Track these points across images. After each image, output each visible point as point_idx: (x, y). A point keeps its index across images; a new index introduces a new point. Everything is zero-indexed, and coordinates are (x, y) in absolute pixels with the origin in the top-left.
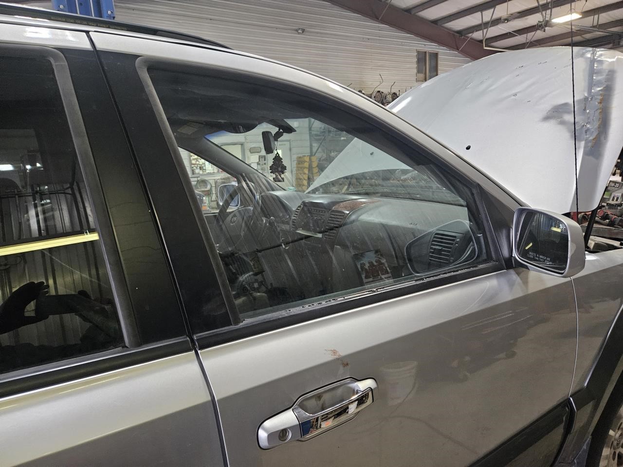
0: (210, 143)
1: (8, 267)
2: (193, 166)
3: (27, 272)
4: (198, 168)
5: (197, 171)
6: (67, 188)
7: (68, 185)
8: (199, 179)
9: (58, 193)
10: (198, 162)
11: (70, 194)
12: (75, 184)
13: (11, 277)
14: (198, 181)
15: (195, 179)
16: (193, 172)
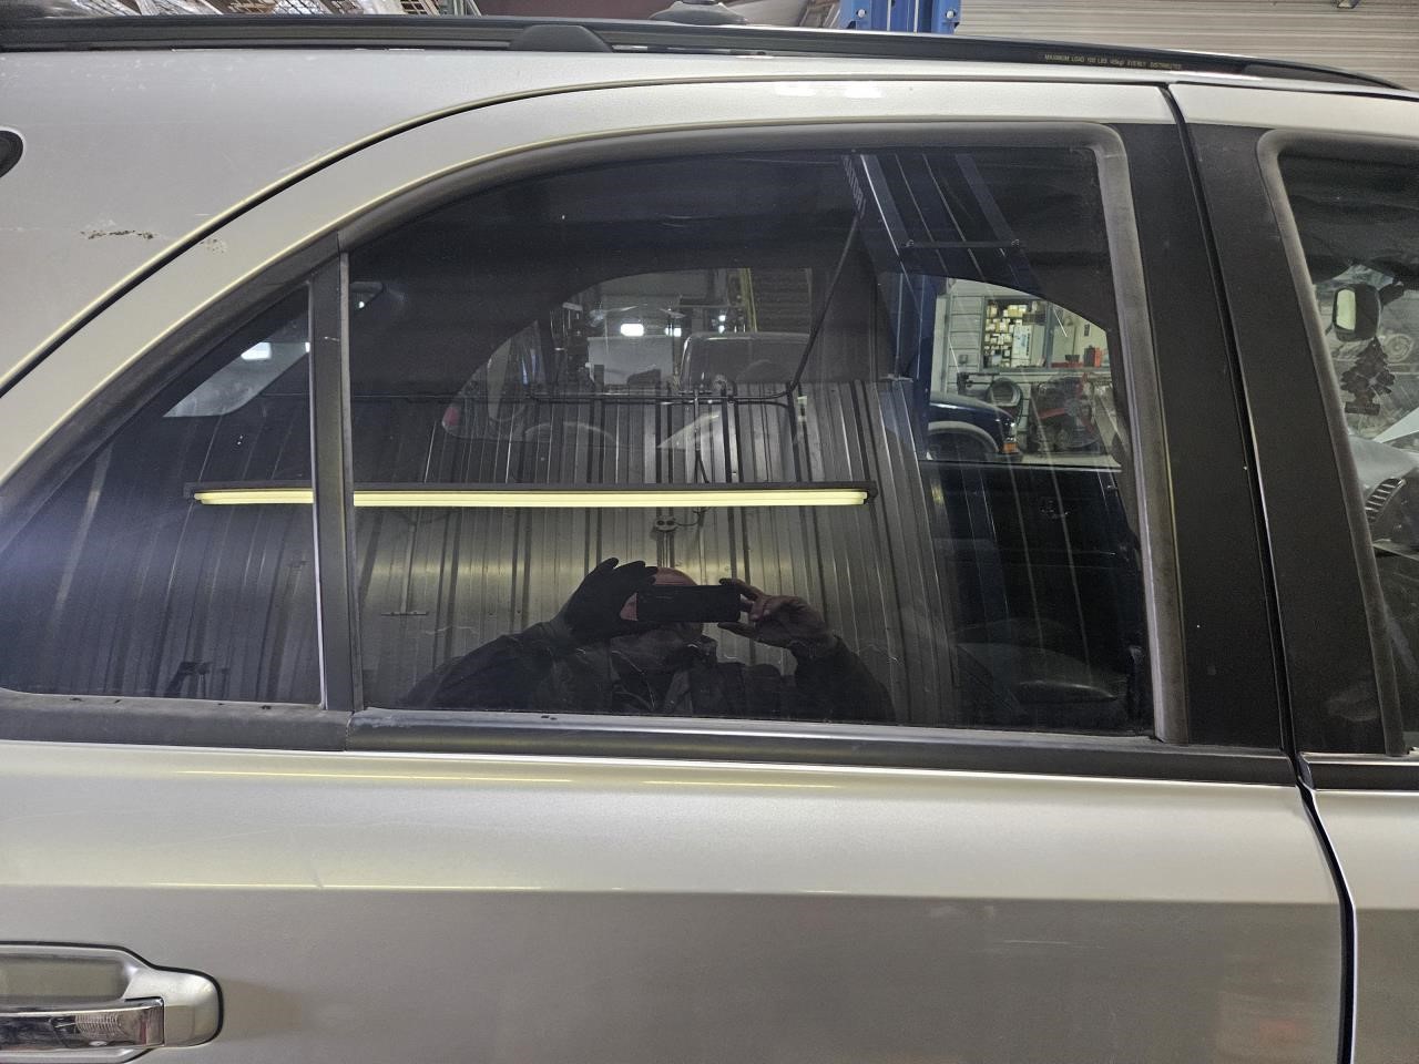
1: (672, 527)
3: (701, 541)
5: (996, 360)
6: (782, 395)
7: (784, 390)
8: (996, 378)
9: (765, 403)
10: (994, 340)
11: (784, 406)
13: (676, 546)
14: (994, 383)
15: (988, 379)
16: (986, 362)
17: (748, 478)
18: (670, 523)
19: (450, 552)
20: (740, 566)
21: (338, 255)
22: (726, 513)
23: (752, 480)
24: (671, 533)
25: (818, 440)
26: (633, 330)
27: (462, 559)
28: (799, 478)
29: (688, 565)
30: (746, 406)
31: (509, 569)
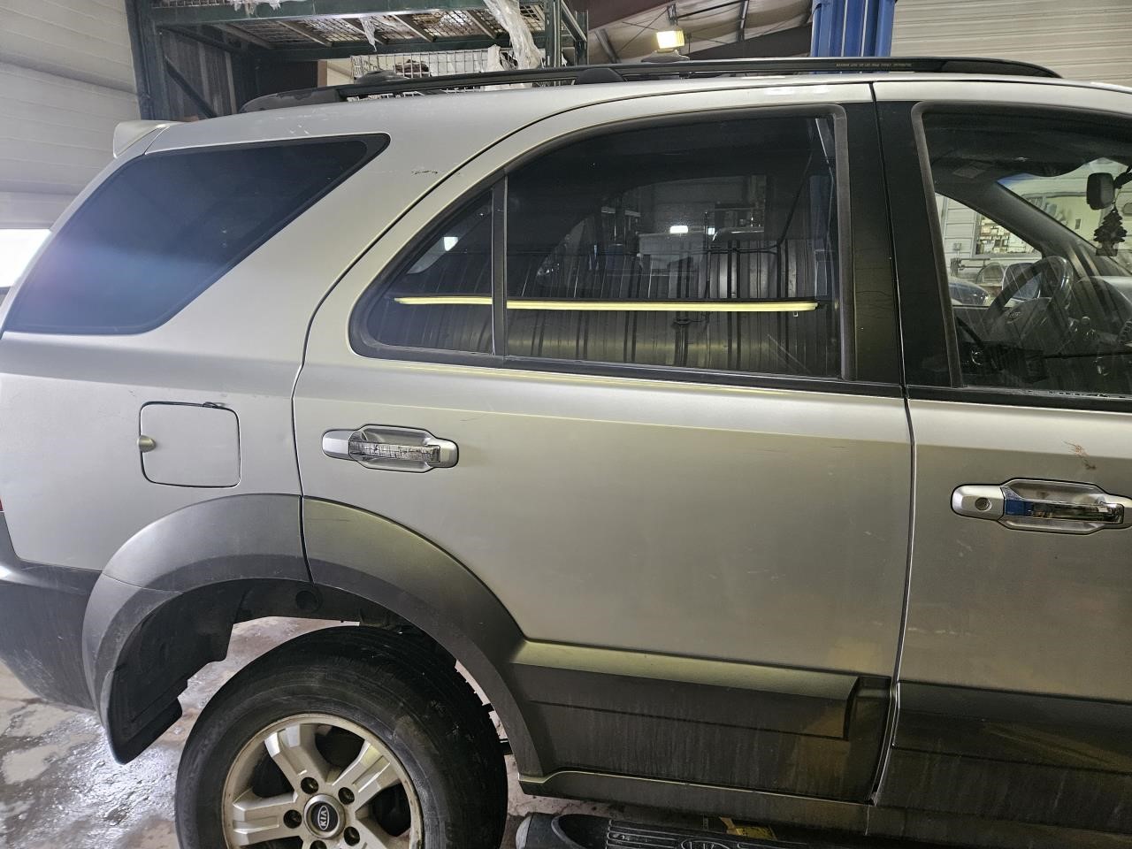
0: (1005, 192)
2: (982, 238)
3: (708, 331)
4: (994, 241)
5: (988, 247)
6: (773, 247)
7: (775, 243)
8: (987, 263)
9: (760, 252)
10: (995, 231)
11: (774, 254)
12: (784, 242)
14: (984, 266)
15: (980, 263)
16: (978, 249)
17: (743, 295)
18: (686, 320)
19: (538, 331)
20: (735, 346)
21: (503, 178)
22: (726, 316)
23: (746, 297)
24: (686, 326)
25: (795, 273)
26: (679, 229)
27: (545, 338)
28: (779, 294)
29: (698, 344)
30: (746, 255)
31: (574, 343)
